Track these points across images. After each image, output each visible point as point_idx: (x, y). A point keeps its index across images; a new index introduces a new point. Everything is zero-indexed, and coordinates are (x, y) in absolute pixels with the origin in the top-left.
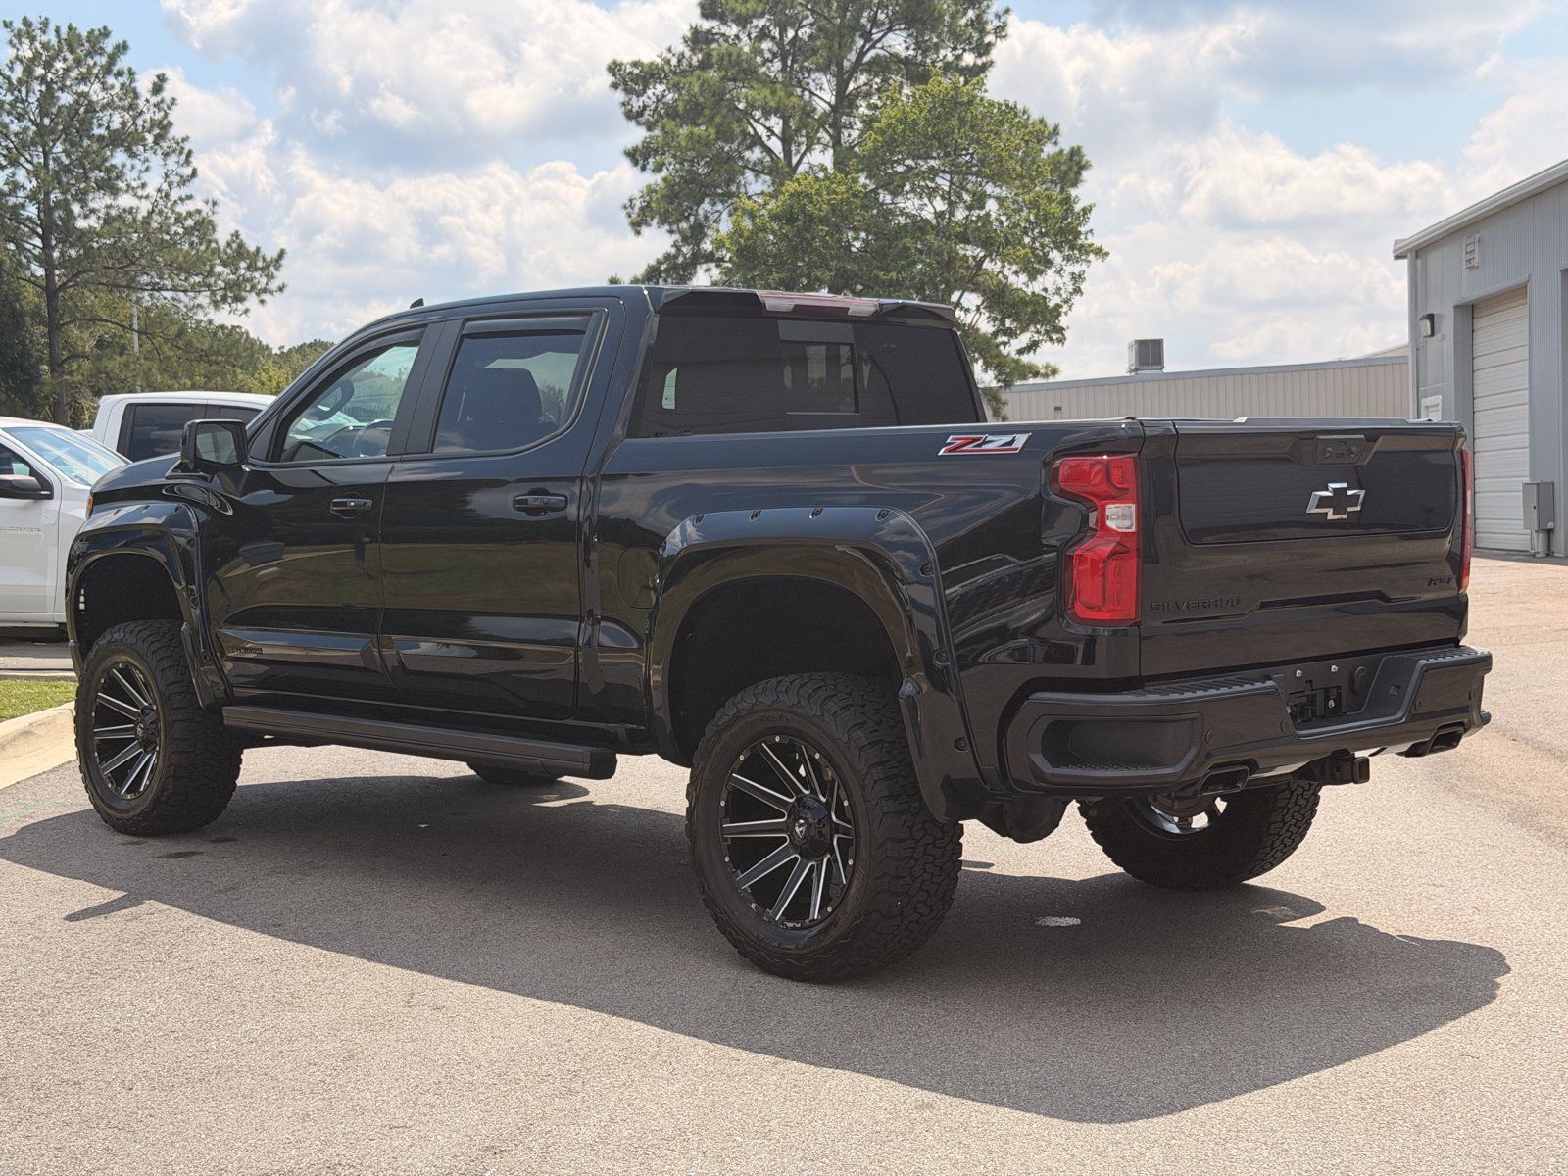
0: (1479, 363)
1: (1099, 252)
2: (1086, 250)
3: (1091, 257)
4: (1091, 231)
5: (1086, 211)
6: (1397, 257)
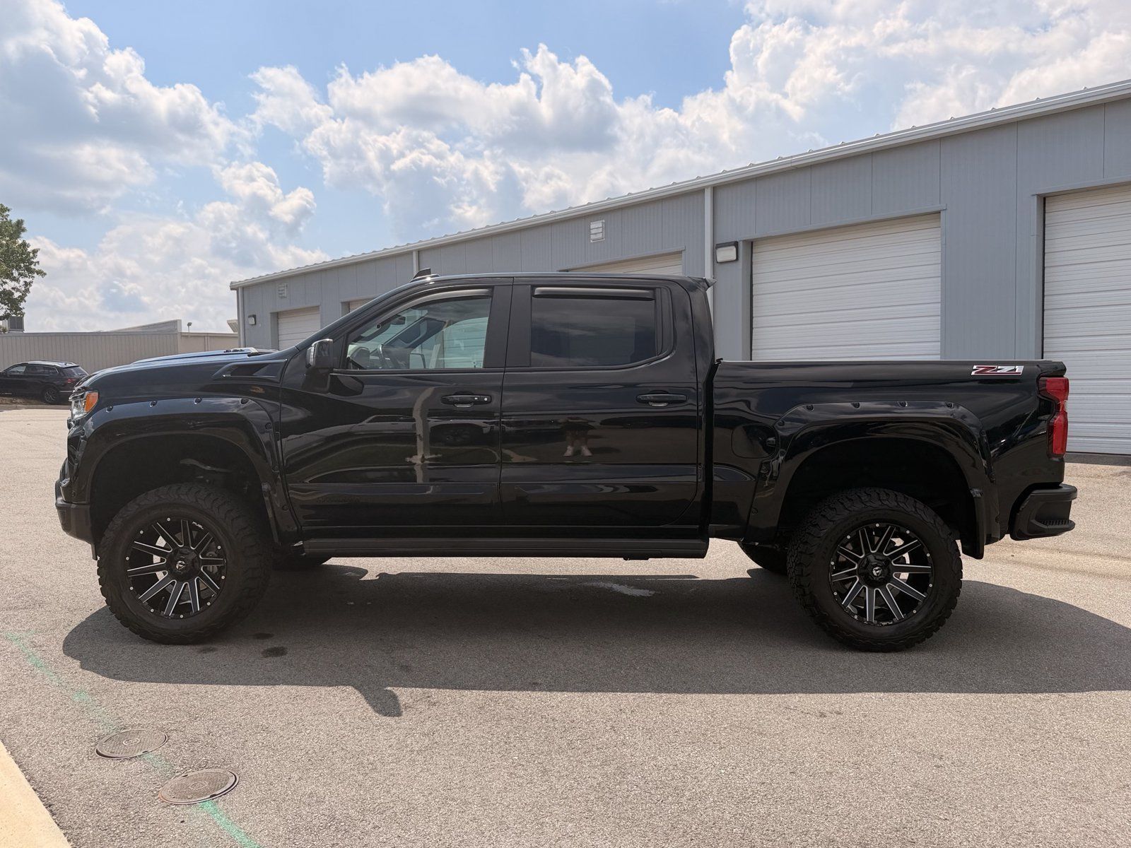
0: (281, 338)
1: (40, 272)
2: (31, 271)
3: (35, 275)
4: (38, 262)
5: (35, 252)
6: (232, 289)
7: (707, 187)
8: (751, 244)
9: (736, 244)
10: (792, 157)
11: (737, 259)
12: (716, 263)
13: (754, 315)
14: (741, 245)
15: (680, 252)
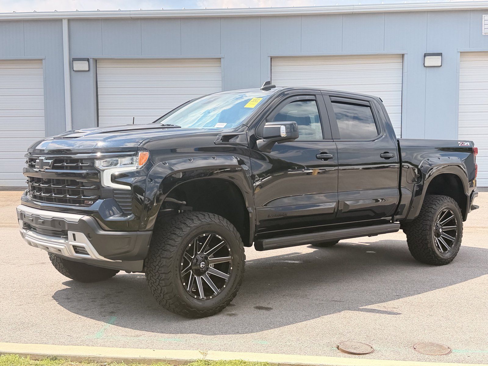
7: (65, 19)
8: (96, 61)
9: (88, 60)
10: (130, 11)
11: (89, 70)
12: (73, 72)
13: (99, 108)
14: (91, 61)
15: (42, 60)
